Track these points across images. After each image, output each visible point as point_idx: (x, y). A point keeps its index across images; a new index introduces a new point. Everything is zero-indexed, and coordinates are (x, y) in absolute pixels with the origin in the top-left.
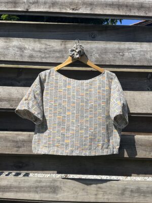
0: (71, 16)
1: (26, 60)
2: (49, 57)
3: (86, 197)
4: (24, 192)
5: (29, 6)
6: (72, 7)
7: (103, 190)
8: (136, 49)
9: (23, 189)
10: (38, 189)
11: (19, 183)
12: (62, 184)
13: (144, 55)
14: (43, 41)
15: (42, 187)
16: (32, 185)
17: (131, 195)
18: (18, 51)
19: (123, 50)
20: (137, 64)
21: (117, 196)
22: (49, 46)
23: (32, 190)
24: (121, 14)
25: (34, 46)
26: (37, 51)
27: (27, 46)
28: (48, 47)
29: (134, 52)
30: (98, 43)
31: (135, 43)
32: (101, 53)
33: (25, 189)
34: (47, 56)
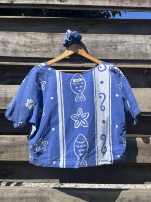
0: (59, 8)
1: (10, 54)
2: (35, 52)
8: (130, 42)
9: (6, 201)
10: (23, 201)
11: (2, 193)
12: (50, 194)
13: (139, 48)
14: (29, 34)
15: (27, 198)
16: (17, 195)
19: (116, 44)
20: (132, 58)
23: (16, 201)
24: (113, 5)
25: (18, 39)
27: (10, 40)
28: (34, 40)
29: (128, 45)
30: (88, 36)
31: (129, 35)
32: (92, 47)
33: (9, 200)
34: (33, 50)
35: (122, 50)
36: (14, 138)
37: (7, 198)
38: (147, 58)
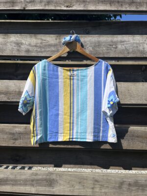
0: (66, 13)
1: (23, 54)
2: (45, 51)
3: (82, 190)
4: (20, 185)
5: (26, 5)
6: (66, 5)
7: (100, 183)
8: (129, 41)
9: (19, 183)
10: (34, 182)
11: (15, 176)
12: (58, 177)
13: (137, 47)
14: (40, 36)
15: (37, 180)
16: (28, 178)
17: (129, 189)
18: (15, 46)
19: (116, 43)
20: (130, 56)
21: (115, 190)
22: (45, 40)
23: (28, 183)
24: (113, 9)
26: (33, 46)
27: (23, 42)
29: (127, 44)
30: (91, 37)
31: (128, 35)
32: (95, 46)
33: (22, 182)
34: (43, 50)
35: (122, 48)
36: (26, 127)
37: (20, 180)
38: (144, 56)
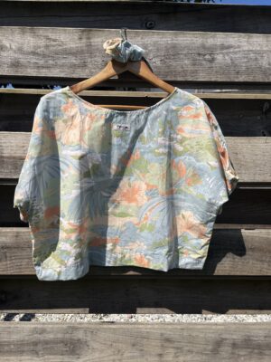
2: (55, 66)
3: (139, 360)
4: (10, 352)
7: (176, 345)
8: (239, 47)
9: (6, 348)
10: (39, 347)
12: (89, 334)
13: (256, 59)
14: (42, 31)
15: (46, 342)
16: (26, 338)
17: (233, 353)
19: (211, 50)
20: (241, 79)
21: (204, 357)
22: (54, 41)
23: (26, 348)
25: (21, 41)
26: (29, 53)
27: (6, 43)
28: (52, 43)
29: (236, 53)
31: (237, 34)
32: (167, 56)
33: (12, 347)
34: (51, 62)
35: (224, 62)
36: (18, 233)
37: (9, 344)
